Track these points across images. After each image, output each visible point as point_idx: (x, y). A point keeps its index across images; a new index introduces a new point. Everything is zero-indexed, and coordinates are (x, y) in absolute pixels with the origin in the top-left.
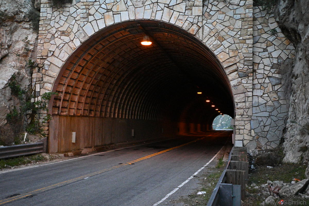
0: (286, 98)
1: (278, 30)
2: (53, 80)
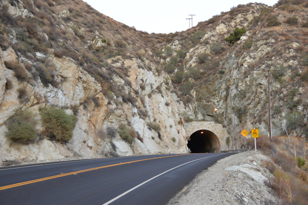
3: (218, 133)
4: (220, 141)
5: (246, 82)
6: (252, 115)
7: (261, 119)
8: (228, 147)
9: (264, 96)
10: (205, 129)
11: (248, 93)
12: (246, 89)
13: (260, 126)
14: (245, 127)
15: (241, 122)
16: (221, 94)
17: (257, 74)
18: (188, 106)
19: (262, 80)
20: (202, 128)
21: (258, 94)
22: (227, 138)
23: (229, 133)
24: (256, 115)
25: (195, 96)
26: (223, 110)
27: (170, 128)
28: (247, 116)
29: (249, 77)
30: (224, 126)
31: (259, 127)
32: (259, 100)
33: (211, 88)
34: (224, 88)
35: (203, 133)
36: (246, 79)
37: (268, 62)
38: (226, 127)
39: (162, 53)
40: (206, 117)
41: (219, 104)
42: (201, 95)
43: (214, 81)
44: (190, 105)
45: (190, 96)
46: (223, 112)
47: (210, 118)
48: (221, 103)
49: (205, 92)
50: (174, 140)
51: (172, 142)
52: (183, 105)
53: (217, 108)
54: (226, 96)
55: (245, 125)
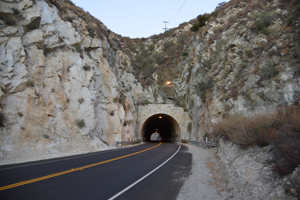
1: (189, 117)
2: (142, 126)
3: (178, 118)
4: (180, 127)
5: (211, 49)
6: (221, 88)
7: (236, 92)
8: (189, 135)
9: (238, 61)
10: (163, 113)
11: (215, 63)
12: (212, 58)
13: (236, 103)
14: (210, 107)
15: (204, 101)
16: (184, 75)
17: (227, 35)
18: (147, 88)
19: (235, 40)
20: (160, 111)
21: (229, 60)
22: (188, 124)
23: (191, 118)
24: (226, 88)
25: (156, 80)
26: (185, 93)
27: (78, 103)
28: (214, 91)
29: (216, 42)
30: (185, 110)
31: (233, 105)
32: (231, 67)
33: (174, 70)
34: (187, 68)
35: (161, 117)
36: (211, 45)
37: (241, 20)
38: (187, 111)
39: (136, 49)
40: (167, 101)
41: (181, 86)
42: (162, 78)
43: (177, 63)
44: (150, 87)
45: (151, 79)
46: (185, 94)
47: (171, 101)
48: (183, 85)
49: (167, 74)
50: (81, 124)
51: (76, 127)
52: (141, 86)
53: (178, 90)
54: (188, 77)
55: (210, 104)
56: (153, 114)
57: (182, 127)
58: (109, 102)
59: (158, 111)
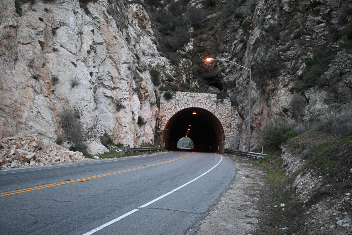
0: (240, 135)
1: (238, 114)
2: (165, 125)
3: (222, 116)
4: (224, 130)
5: (281, 8)
8: (238, 142)
9: (323, 29)
10: (199, 107)
11: (285, 30)
12: (281, 23)
13: (312, 96)
14: (273, 102)
15: (264, 92)
16: (235, 48)
18: (176, 66)
20: (194, 104)
22: (237, 126)
23: (242, 117)
26: (235, 76)
27: (70, 86)
28: (280, 76)
30: (234, 104)
31: (308, 100)
33: (220, 39)
34: (241, 37)
35: (196, 113)
38: (237, 105)
41: (229, 65)
43: (225, 28)
46: (235, 79)
48: (233, 62)
55: (273, 97)
56: (183, 108)
57: (227, 130)
58: (115, 86)
59: (191, 103)
